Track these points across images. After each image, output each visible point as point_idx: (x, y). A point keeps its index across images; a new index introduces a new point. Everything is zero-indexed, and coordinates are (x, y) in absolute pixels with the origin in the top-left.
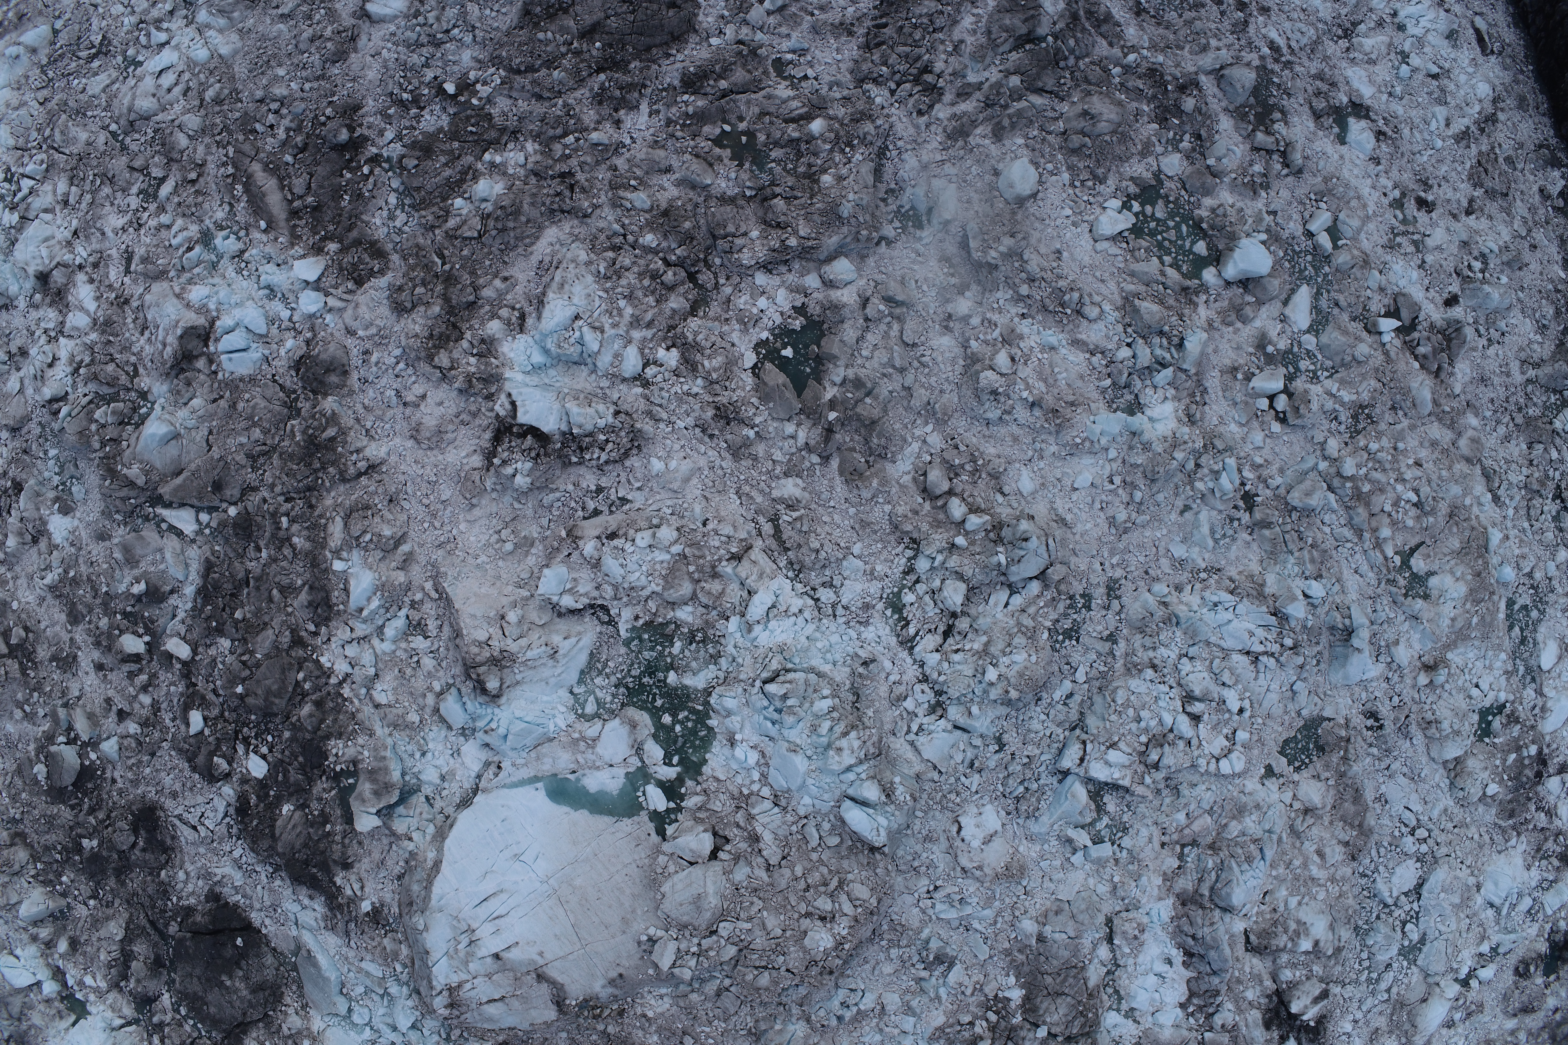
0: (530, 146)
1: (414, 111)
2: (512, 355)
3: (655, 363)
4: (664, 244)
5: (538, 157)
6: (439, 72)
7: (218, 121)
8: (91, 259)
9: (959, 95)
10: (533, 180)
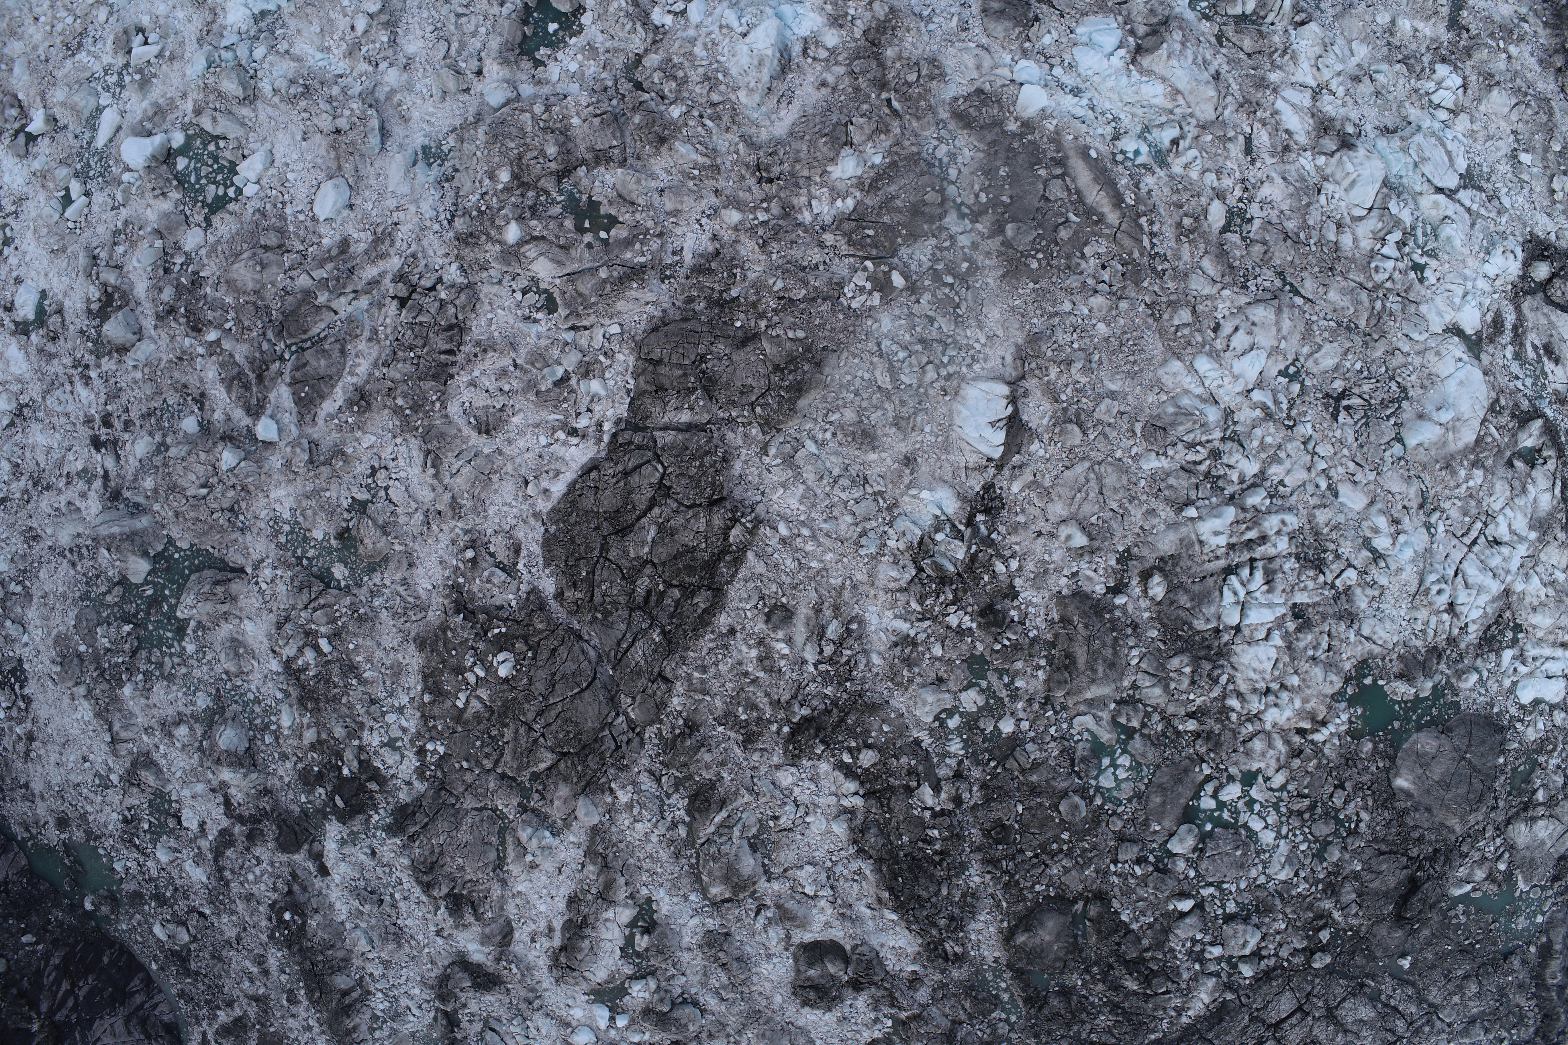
0: (806, 217)
1: (940, 267)
2: (812, 15)
3: (676, 14)
4: (663, 108)
5: (795, 201)
6: (916, 309)
7: (1171, 284)
8: (1294, 156)
9: (378, 282)
10: (801, 182)
